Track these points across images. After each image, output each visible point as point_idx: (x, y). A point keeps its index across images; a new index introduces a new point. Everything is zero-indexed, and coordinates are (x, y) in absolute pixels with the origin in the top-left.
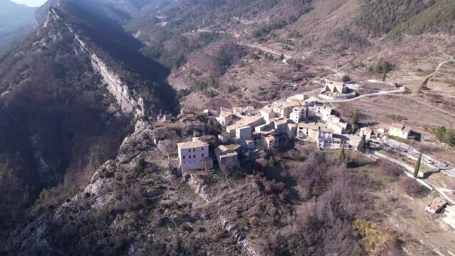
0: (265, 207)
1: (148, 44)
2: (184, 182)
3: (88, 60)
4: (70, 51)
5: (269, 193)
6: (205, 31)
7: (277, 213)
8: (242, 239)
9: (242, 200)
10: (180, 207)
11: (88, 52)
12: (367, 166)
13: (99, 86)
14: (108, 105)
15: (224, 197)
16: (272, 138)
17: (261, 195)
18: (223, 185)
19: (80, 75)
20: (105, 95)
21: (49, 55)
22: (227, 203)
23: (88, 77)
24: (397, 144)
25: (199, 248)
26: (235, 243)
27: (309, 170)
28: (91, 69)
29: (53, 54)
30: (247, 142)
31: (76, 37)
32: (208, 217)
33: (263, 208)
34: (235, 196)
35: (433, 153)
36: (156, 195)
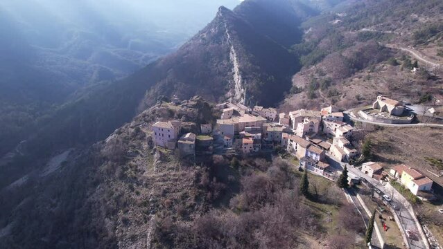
0: (187, 197)
1: (307, 40)
2: (152, 154)
3: (229, 51)
4: (219, 42)
5: (200, 187)
6: (369, 30)
7: (192, 206)
8: (154, 213)
9: (175, 183)
10: (136, 170)
11: (230, 44)
12: (333, 207)
13: (229, 73)
14: (228, 90)
15: (165, 175)
16: (251, 140)
17: (192, 186)
18: (171, 166)
19: (219, 62)
20: (230, 82)
21: (204, 45)
22: (164, 181)
23: (224, 65)
24: (398, 196)
25: (128, 205)
26: (148, 213)
27: (259, 183)
28: (228, 59)
29: (207, 44)
30: (225, 138)
31: (227, 31)
32: (146, 185)
33: (185, 197)
34: (172, 177)
35: (434, 226)
36: (131, 156)
